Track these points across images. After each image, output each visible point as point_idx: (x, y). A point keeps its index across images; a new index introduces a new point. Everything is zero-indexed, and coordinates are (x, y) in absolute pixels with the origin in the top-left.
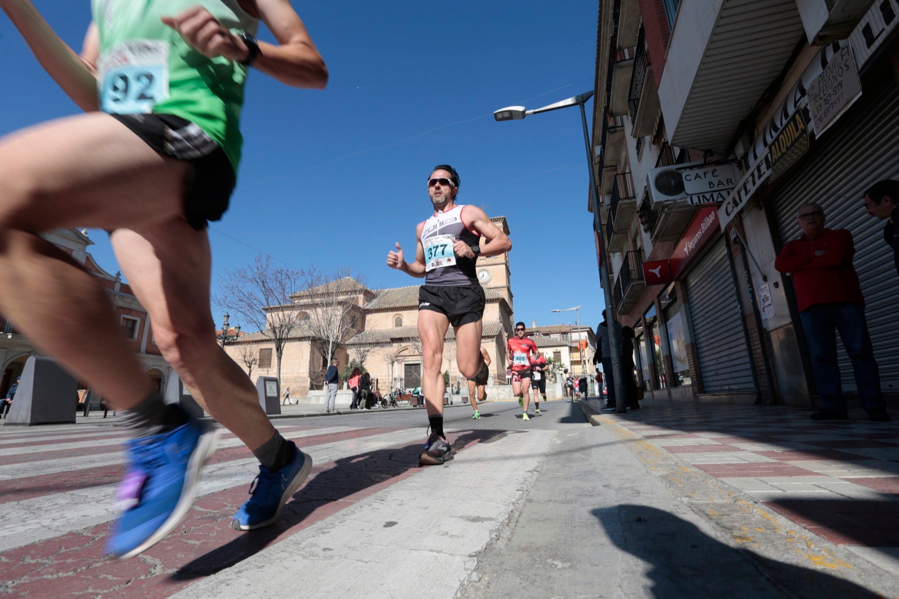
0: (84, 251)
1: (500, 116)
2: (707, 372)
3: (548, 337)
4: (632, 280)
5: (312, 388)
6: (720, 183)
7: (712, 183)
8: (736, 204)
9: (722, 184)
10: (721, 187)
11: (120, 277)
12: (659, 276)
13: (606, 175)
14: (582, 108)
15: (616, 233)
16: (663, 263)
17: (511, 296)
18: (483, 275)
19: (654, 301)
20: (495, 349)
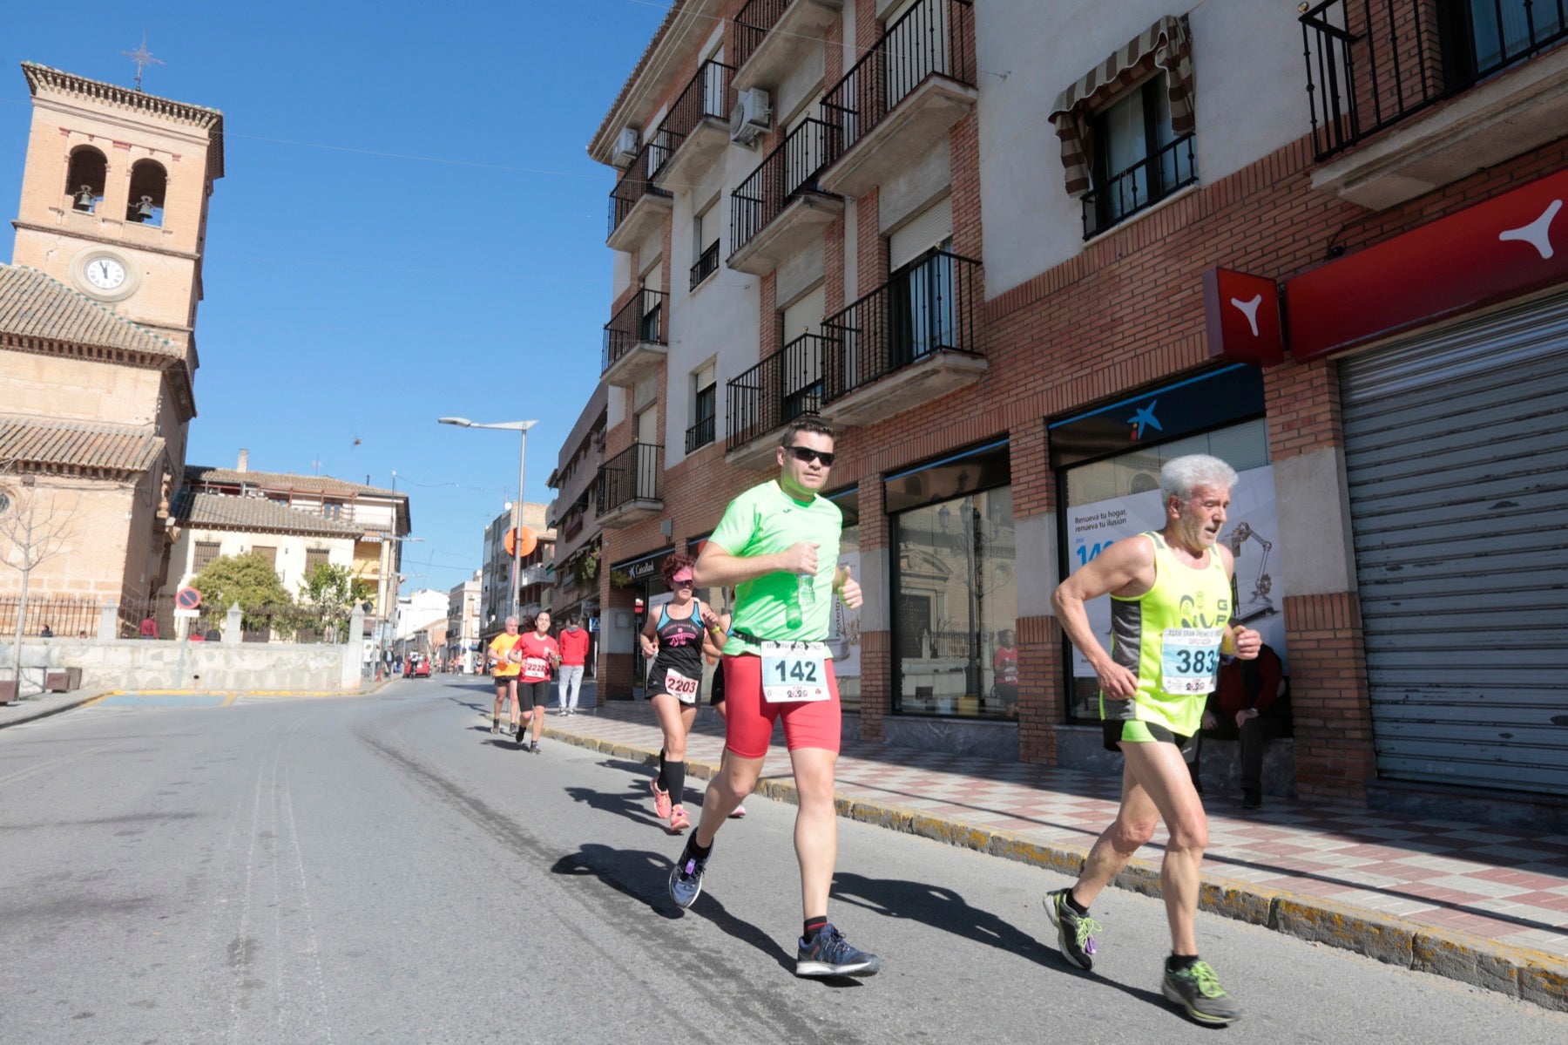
3: (277, 503)
18: (105, 271)
19: (1011, 431)
20: (128, 517)
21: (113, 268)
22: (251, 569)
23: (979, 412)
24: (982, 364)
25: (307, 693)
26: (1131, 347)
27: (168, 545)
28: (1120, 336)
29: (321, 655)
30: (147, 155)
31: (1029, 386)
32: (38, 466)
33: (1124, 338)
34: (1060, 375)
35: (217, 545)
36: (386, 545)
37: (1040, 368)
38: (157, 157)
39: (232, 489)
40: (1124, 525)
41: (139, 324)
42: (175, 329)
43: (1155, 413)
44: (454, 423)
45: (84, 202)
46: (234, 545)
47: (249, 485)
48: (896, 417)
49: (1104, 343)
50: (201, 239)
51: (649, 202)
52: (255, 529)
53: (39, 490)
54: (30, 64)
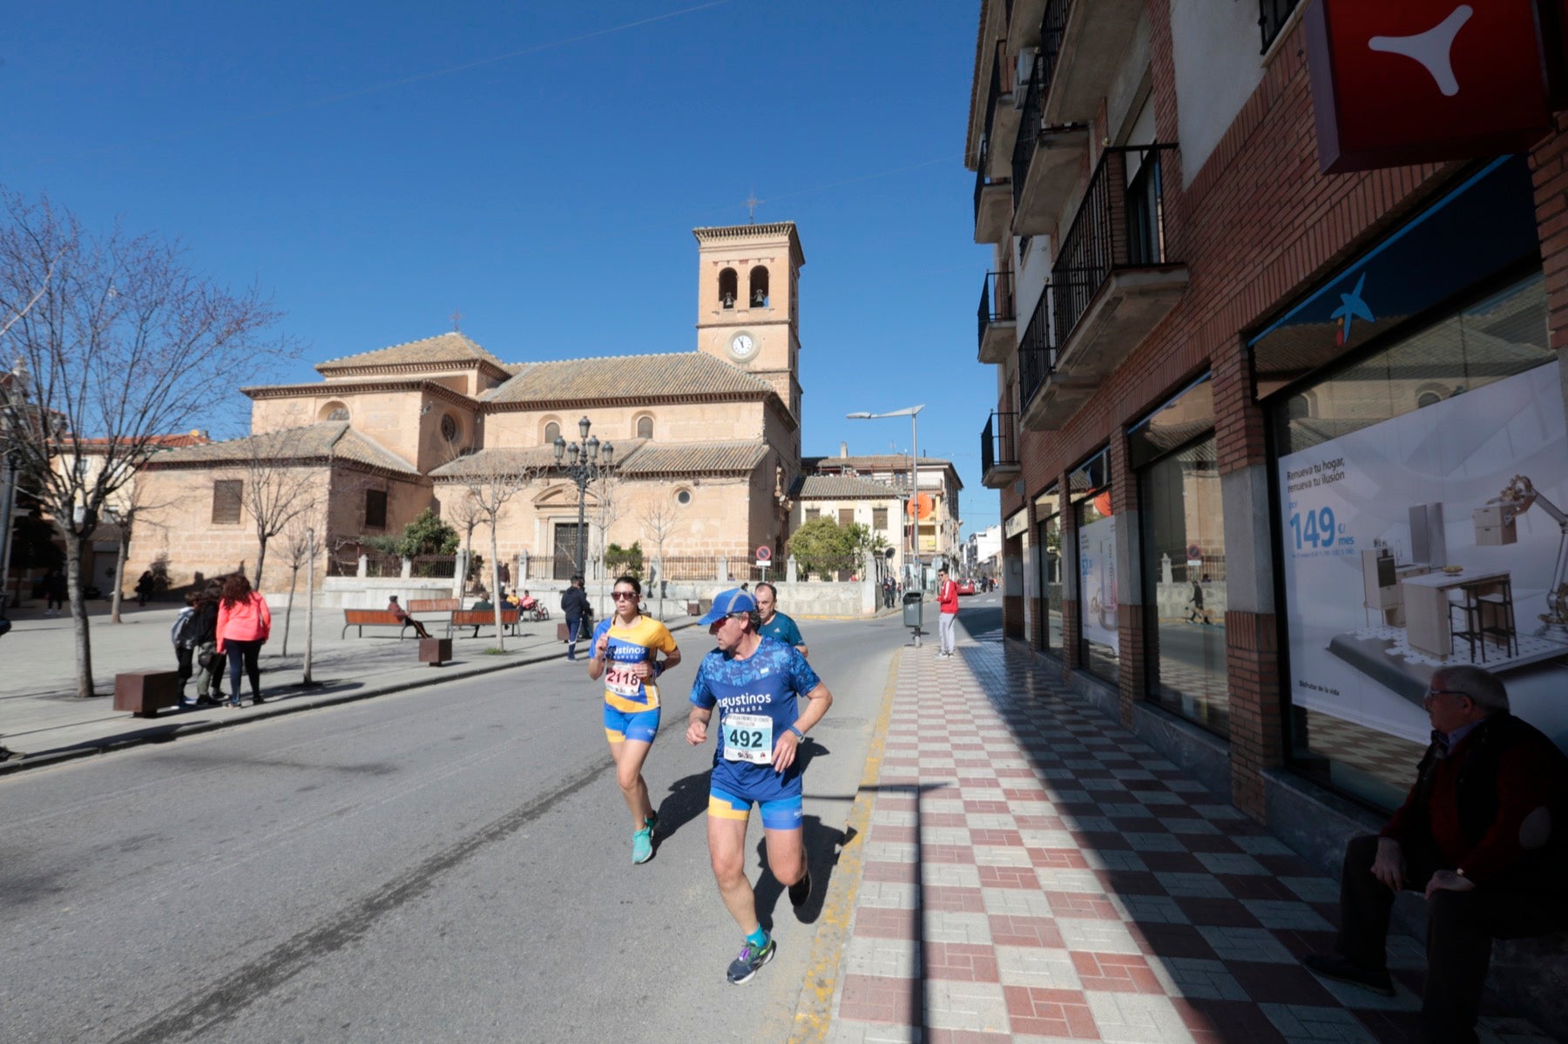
3: (868, 477)
5: (331, 572)
12: (1448, 85)
17: (796, 390)
18: (742, 343)
19: (1212, 358)
20: (748, 499)
21: (746, 340)
22: (824, 529)
23: (1185, 339)
24: (1180, 276)
25: (837, 617)
26: (1325, 195)
27: (787, 513)
28: (1311, 184)
29: (847, 589)
30: (756, 263)
31: (1225, 291)
32: (699, 473)
33: (1316, 184)
34: (1251, 266)
35: (818, 510)
36: (938, 499)
37: (1233, 264)
38: (763, 263)
40: (1342, 482)
41: (750, 373)
42: (782, 372)
43: (1364, 296)
44: (861, 417)
45: (729, 303)
46: (829, 509)
47: (847, 467)
48: (1130, 358)
49: (1295, 201)
50: (793, 309)
51: (989, 193)
52: (839, 498)
53: (702, 488)
54: (696, 229)
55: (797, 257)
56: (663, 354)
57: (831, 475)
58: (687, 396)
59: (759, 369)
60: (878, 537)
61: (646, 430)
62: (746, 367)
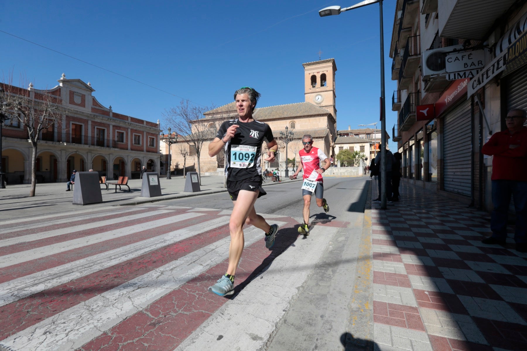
0: (91, 95)
1: (323, 13)
2: (447, 178)
3: (357, 137)
4: (410, 113)
5: (219, 167)
6: (473, 64)
7: (467, 64)
8: (480, 83)
9: (474, 65)
10: (473, 67)
11: (112, 109)
12: (426, 115)
13: (403, 35)
14: (381, 5)
15: (405, 78)
16: (430, 106)
17: (335, 111)
18: (318, 98)
20: (324, 145)
21: (320, 97)
22: (346, 153)
25: (352, 176)
27: (333, 148)
29: (355, 169)
30: (322, 73)
35: (343, 147)
38: (324, 72)
39: (347, 134)
41: (321, 107)
42: (331, 106)
44: (361, 126)
45: (314, 86)
46: (346, 147)
47: (351, 133)
50: (333, 86)
52: (349, 143)
54: (303, 64)
55: (335, 69)
56: (296, 103)
57: (346, 136)
58: (305, 116)
59: (324, 105)
60: (363, 155)
61: (293, 126)
62: (320, 105)
